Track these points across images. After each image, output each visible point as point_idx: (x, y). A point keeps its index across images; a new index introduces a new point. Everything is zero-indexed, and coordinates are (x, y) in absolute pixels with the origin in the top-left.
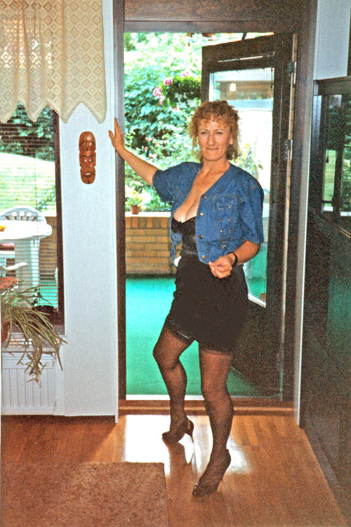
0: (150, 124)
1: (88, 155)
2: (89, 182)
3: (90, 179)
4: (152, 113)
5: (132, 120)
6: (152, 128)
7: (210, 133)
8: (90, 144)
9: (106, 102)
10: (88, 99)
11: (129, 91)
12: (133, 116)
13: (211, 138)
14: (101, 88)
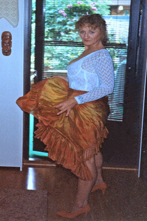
0: (62, 26)
1: (7, 42)
2: (7, 55)
3: (8, 53)
4: (63, 21)
5: (50, 24)
6: (63, 28)
7: (86, 32)
8: (8, 37)
9: (18, 17)
10: (7, 16)
11: (49, 10)
12: (51, 22)
13: (86, 35)
14: (16, 11)
